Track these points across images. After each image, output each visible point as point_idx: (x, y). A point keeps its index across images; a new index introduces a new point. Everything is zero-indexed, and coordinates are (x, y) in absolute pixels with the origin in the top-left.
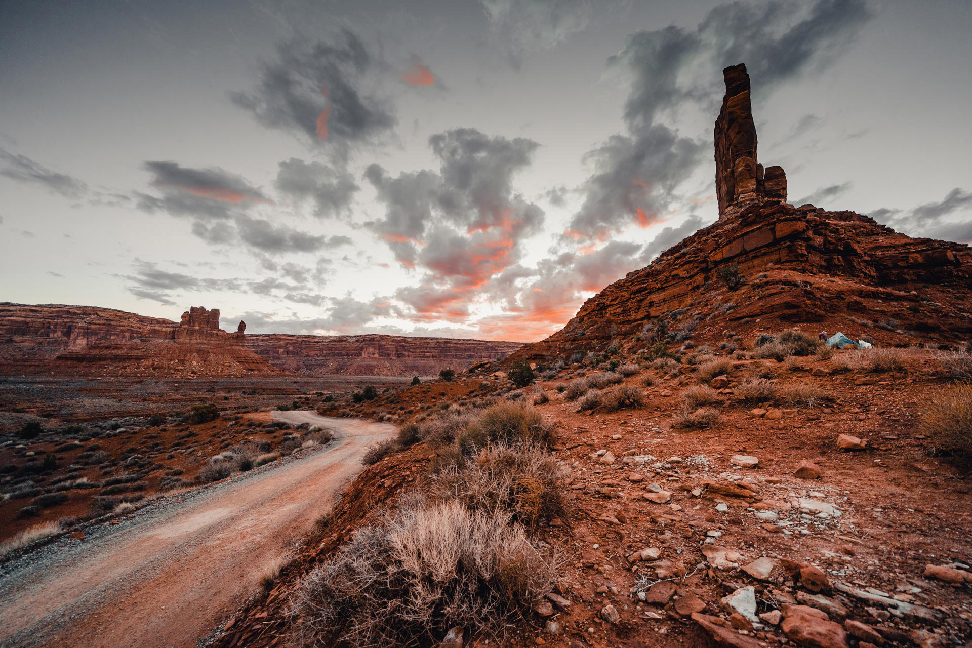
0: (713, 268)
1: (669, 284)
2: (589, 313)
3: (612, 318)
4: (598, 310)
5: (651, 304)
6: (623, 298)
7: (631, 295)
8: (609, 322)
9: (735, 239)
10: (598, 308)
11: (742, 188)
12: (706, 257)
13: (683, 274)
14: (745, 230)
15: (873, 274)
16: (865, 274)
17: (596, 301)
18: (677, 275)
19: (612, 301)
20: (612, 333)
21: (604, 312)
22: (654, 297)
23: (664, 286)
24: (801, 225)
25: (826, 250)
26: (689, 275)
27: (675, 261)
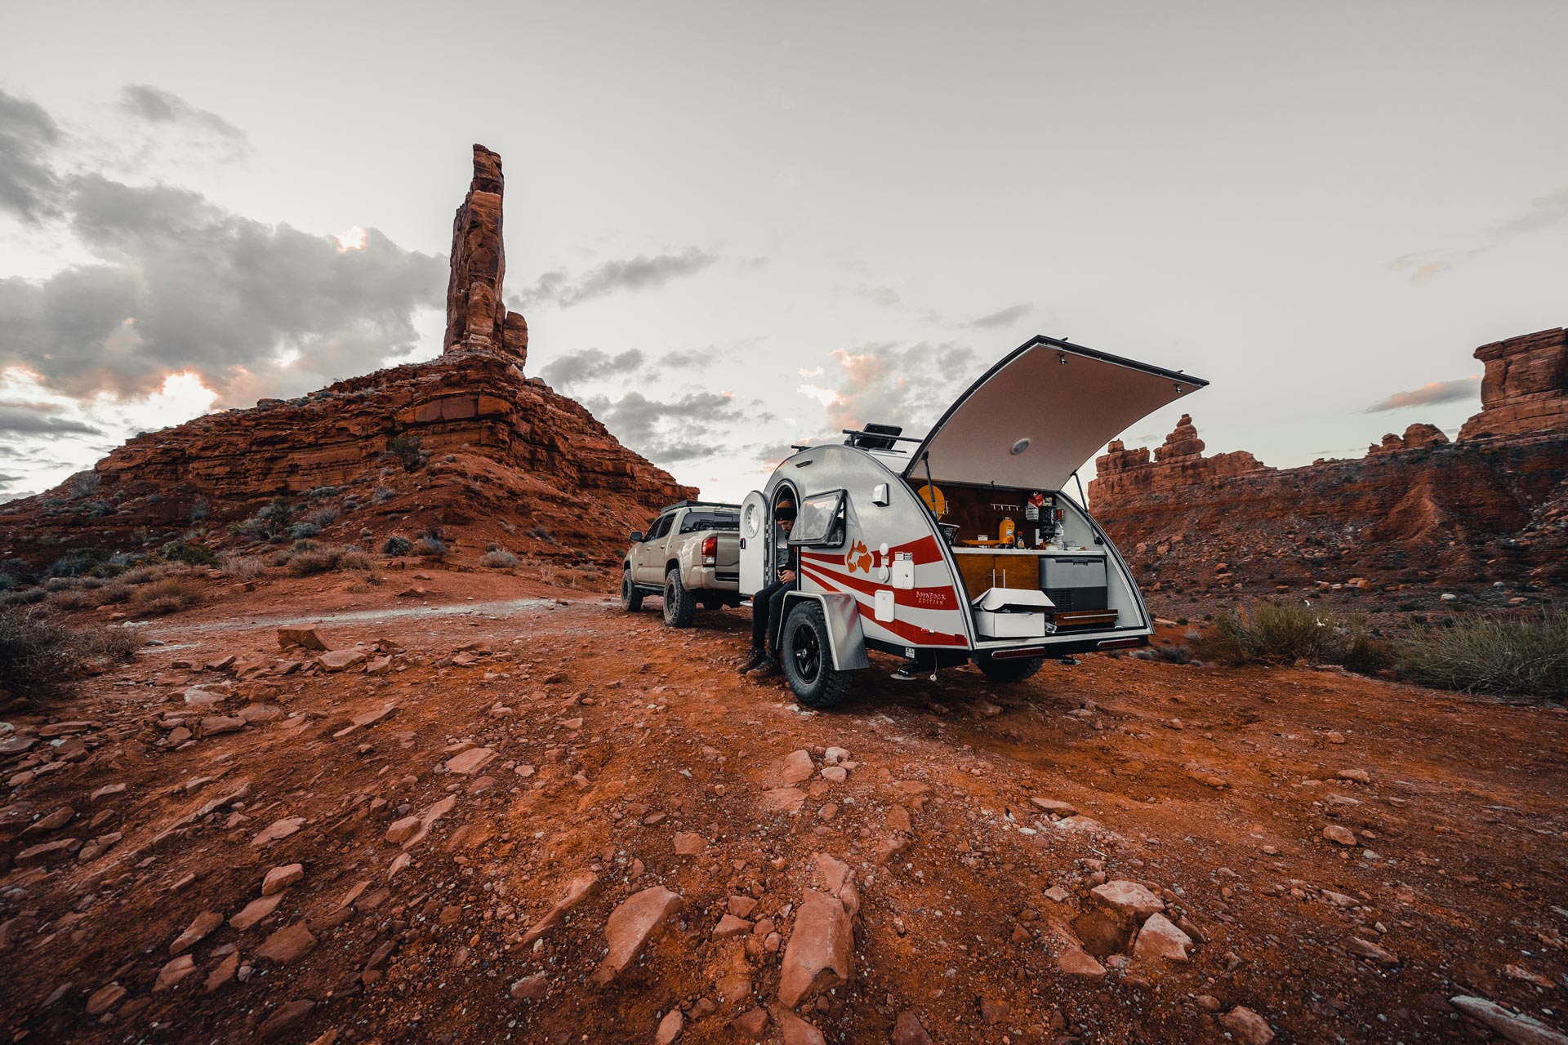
0: (402, 432)
1: (329, 441)
2: (138, 466)
3: (200, 485)
4: (166, 464)
5: (294, 469)
6: (232, 449)
7: (252, 444)
8: (191, 490)
9: (433, 399)
10: (165, 459)
11: (475, 324)
12: (394, 413)
13: (355, 430)
14: (446, 391)
15: (574, 475)
16: (566, 473)
17: (161, 442)
18: (345, 429)
19: (204, 449)
20: (194, 515)
21: (181, 469)
22: (300, 458)
23: (321, 442)
24: (505, 406)
25: (532, 440)
26: (364, 434)
27: (345, 406)
